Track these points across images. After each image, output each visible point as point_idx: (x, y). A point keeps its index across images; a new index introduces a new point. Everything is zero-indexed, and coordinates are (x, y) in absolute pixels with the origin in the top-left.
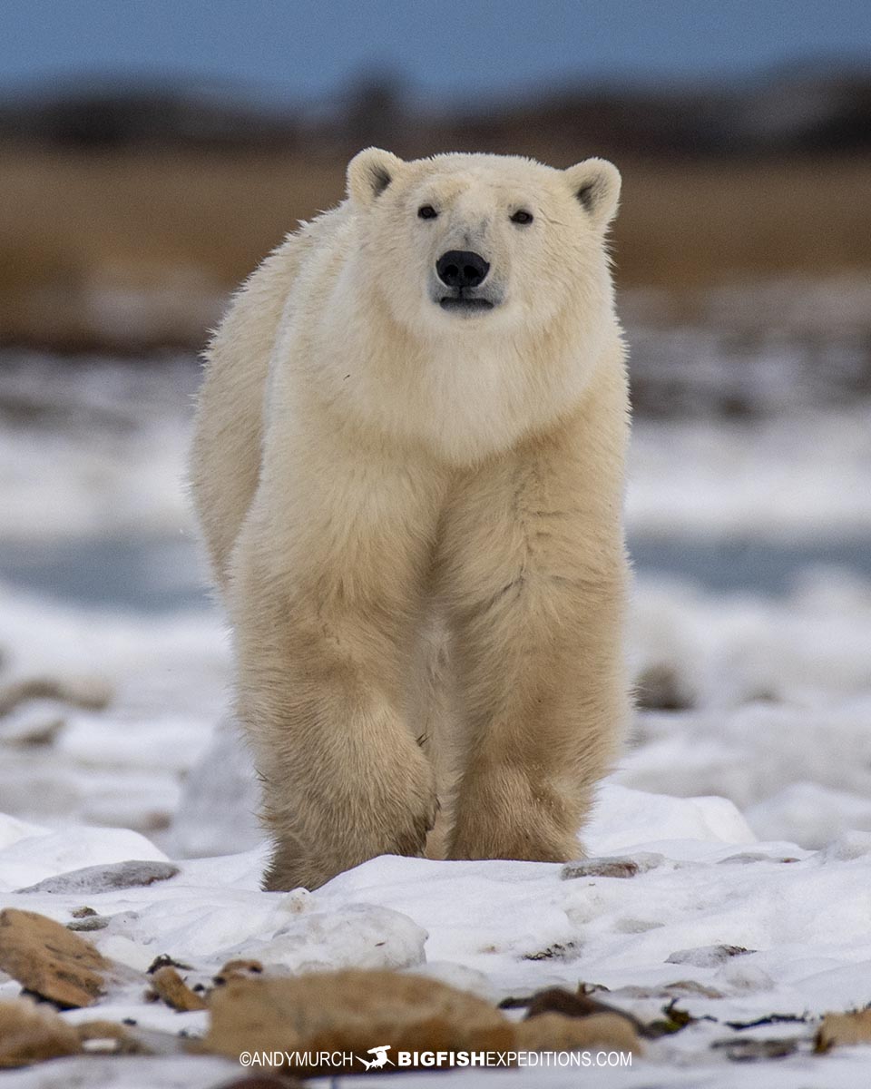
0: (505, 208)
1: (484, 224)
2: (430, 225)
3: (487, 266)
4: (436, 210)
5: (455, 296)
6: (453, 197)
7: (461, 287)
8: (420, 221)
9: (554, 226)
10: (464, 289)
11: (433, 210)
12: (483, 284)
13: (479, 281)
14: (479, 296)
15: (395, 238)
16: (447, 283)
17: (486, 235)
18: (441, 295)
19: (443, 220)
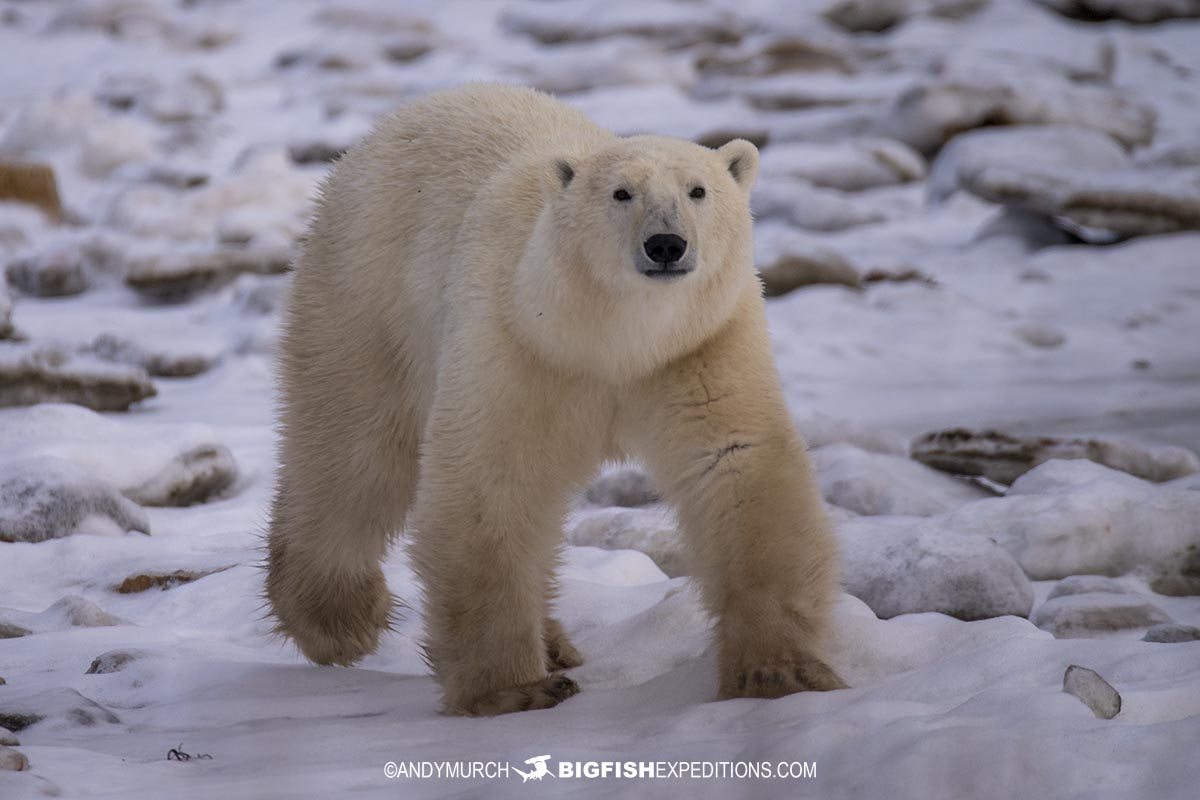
0: (685, 187)
1: (674, 207)
2: (626, 207)
3: (685, 243)
4: (629, 192)
5: (661, 269)
6: (643, 181)
7: (666, 262)
8: (616, 202)
9: (719, 194)
10: (668, 264)
11: (626, 193)
12: (682, 259)
13: (680, 256)
14: (680, 268)
15: (594, 215)
16: (654, 259)
17: (678, 215)
18: (647, 268)
19: (637, 203)
